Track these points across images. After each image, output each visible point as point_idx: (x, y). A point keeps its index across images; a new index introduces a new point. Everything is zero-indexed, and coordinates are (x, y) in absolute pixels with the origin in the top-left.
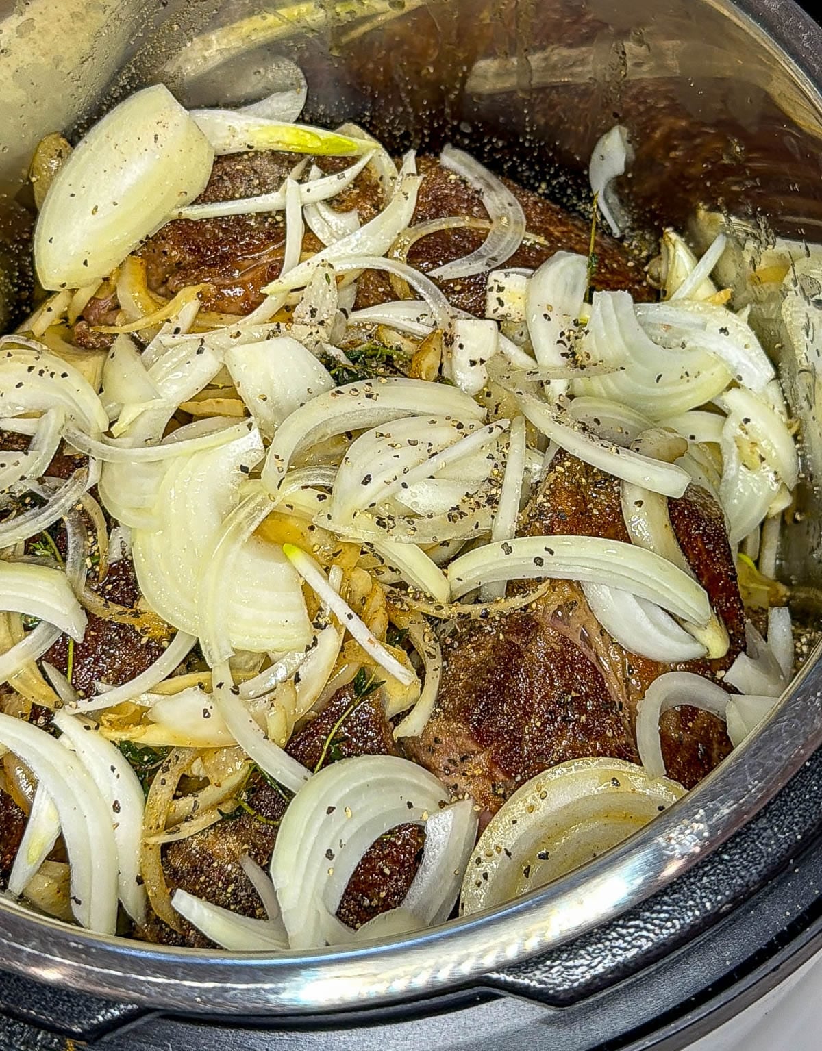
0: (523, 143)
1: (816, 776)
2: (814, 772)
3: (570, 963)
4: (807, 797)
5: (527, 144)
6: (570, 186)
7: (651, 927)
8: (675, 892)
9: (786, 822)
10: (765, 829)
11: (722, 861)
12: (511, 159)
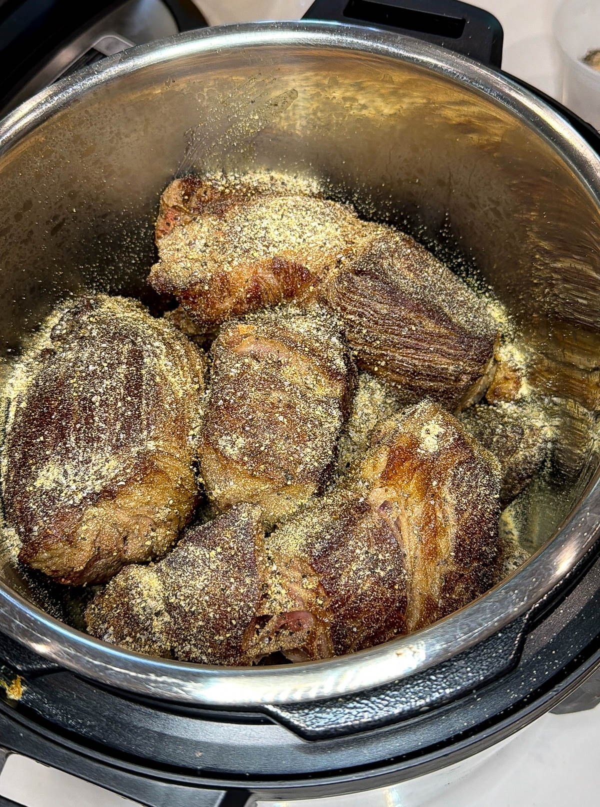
0: (442, 233)
1: (503, 644)
2: (502, 641)
3: (319, 715)
4: (494, 655)
5: (444, 235)
6: (464, 265)
7: (375, 707)
8: (395, 690)
9: (477, 667)
10: (462, 667)
11: (430, 680)
12: (433, 241)
